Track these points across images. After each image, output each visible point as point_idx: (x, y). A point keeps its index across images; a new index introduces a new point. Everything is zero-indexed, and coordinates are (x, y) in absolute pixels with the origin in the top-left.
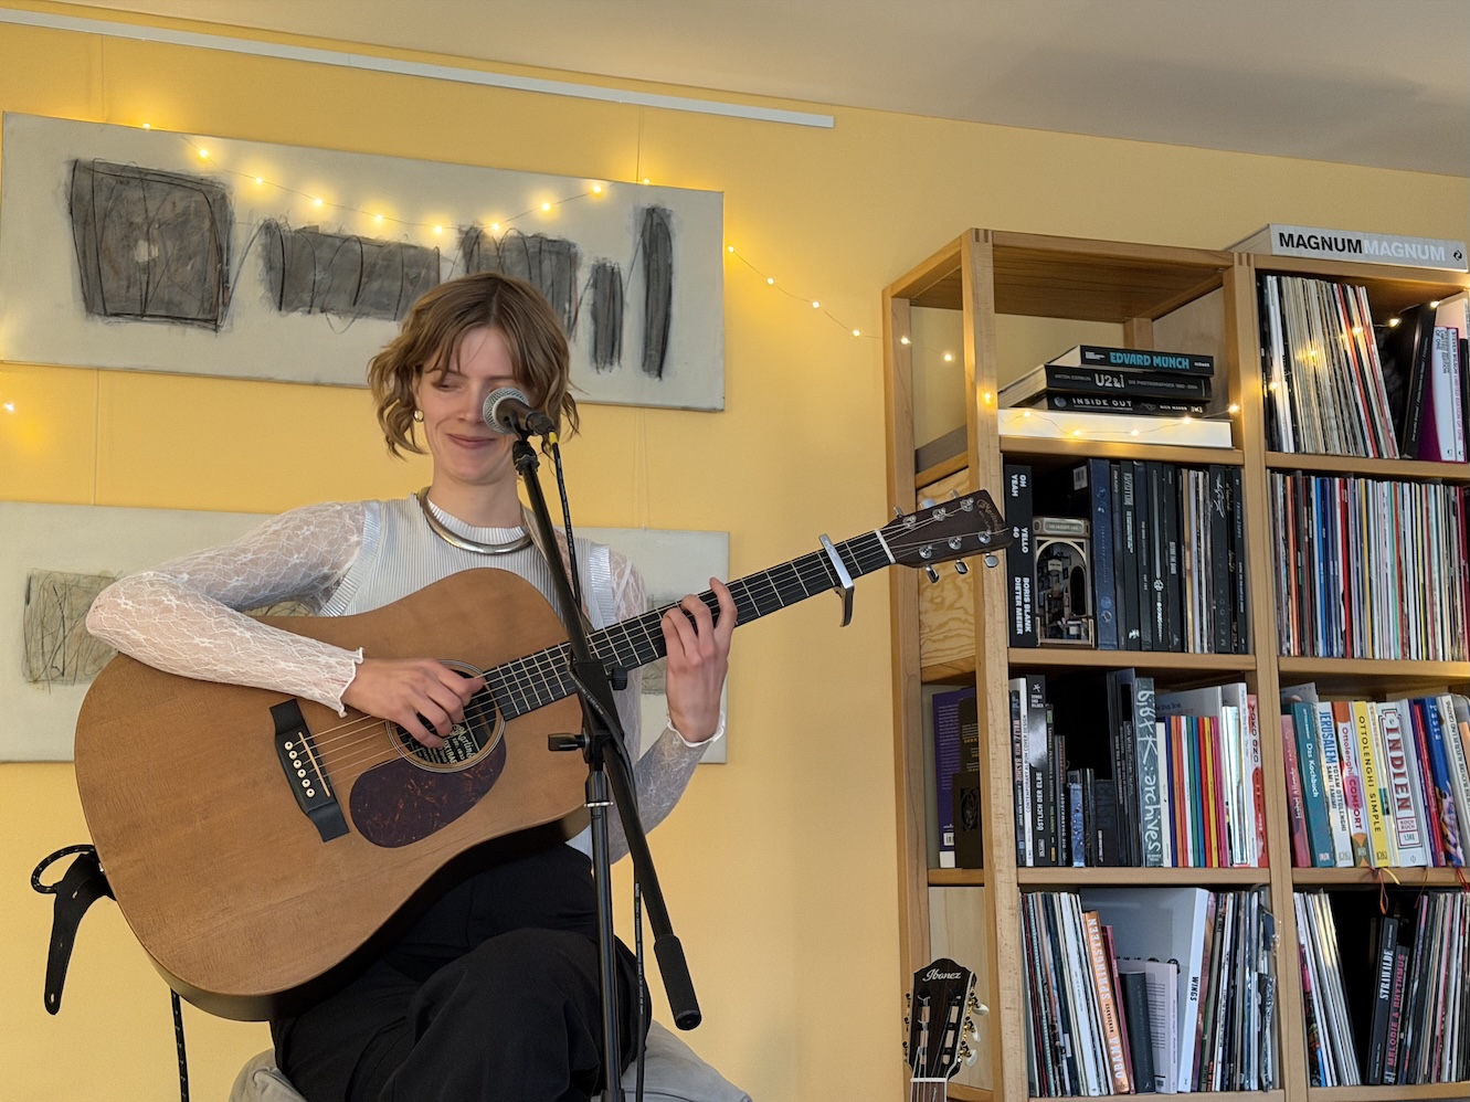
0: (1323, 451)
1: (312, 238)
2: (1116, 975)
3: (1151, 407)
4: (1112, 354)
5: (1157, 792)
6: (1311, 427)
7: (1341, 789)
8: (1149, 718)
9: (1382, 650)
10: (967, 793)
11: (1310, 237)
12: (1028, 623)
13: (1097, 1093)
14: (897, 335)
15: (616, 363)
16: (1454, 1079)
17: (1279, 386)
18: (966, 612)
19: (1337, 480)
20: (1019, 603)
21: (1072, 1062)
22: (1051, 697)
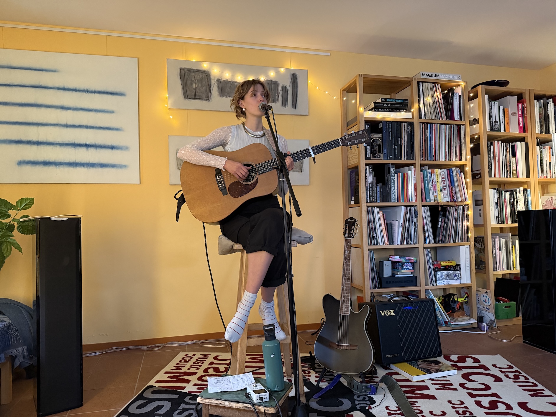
0: (430, 119)
1: (226, 82)
2: (386, 223)
3: (395, 110)
4: (387, 99)
5: (395, 188)
6: (428, 114)
7: (432, 187)
8: (393, 173)
9: (442, 159)
10: (356, 189)
11: (429, 74)
12: (369, 155)
13: (381, 245)
14: (343, 97)
15: (287, 106)
16: (453, 242)
17: (422, 105)
18: (357, 154)
19: (433, 125)
20: (367, 151)
21: (376, 239)
22: (373, 170)
